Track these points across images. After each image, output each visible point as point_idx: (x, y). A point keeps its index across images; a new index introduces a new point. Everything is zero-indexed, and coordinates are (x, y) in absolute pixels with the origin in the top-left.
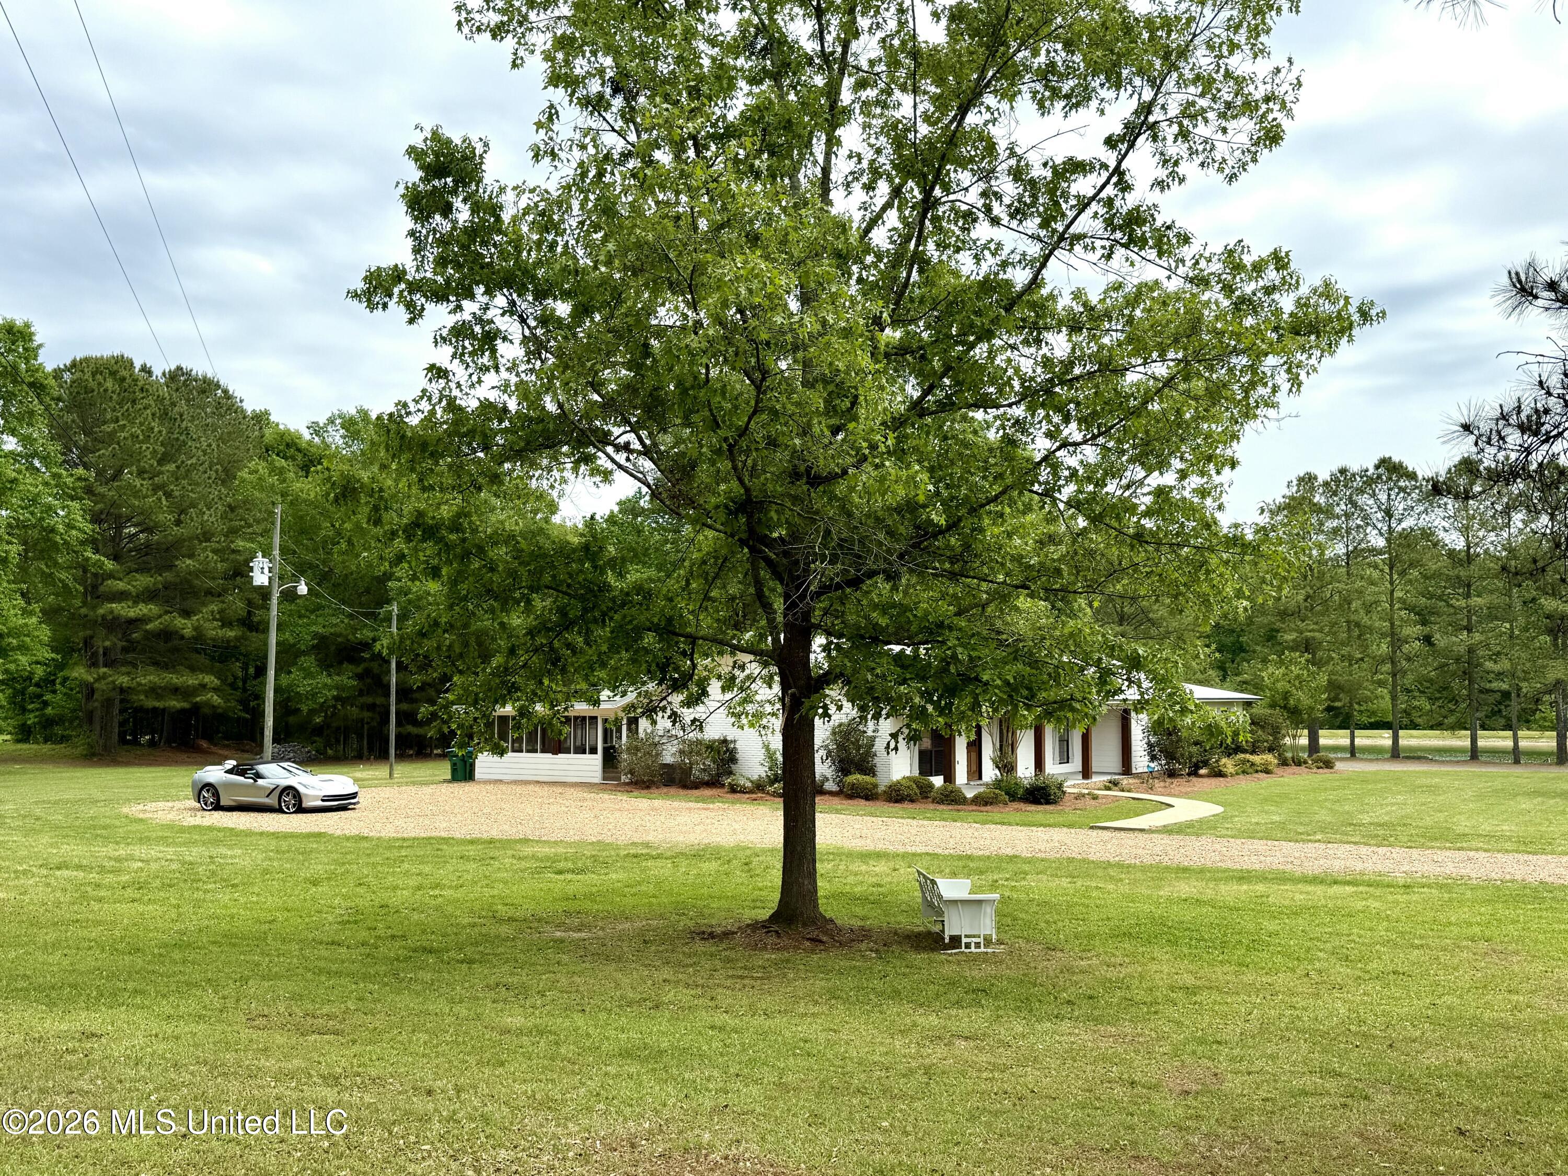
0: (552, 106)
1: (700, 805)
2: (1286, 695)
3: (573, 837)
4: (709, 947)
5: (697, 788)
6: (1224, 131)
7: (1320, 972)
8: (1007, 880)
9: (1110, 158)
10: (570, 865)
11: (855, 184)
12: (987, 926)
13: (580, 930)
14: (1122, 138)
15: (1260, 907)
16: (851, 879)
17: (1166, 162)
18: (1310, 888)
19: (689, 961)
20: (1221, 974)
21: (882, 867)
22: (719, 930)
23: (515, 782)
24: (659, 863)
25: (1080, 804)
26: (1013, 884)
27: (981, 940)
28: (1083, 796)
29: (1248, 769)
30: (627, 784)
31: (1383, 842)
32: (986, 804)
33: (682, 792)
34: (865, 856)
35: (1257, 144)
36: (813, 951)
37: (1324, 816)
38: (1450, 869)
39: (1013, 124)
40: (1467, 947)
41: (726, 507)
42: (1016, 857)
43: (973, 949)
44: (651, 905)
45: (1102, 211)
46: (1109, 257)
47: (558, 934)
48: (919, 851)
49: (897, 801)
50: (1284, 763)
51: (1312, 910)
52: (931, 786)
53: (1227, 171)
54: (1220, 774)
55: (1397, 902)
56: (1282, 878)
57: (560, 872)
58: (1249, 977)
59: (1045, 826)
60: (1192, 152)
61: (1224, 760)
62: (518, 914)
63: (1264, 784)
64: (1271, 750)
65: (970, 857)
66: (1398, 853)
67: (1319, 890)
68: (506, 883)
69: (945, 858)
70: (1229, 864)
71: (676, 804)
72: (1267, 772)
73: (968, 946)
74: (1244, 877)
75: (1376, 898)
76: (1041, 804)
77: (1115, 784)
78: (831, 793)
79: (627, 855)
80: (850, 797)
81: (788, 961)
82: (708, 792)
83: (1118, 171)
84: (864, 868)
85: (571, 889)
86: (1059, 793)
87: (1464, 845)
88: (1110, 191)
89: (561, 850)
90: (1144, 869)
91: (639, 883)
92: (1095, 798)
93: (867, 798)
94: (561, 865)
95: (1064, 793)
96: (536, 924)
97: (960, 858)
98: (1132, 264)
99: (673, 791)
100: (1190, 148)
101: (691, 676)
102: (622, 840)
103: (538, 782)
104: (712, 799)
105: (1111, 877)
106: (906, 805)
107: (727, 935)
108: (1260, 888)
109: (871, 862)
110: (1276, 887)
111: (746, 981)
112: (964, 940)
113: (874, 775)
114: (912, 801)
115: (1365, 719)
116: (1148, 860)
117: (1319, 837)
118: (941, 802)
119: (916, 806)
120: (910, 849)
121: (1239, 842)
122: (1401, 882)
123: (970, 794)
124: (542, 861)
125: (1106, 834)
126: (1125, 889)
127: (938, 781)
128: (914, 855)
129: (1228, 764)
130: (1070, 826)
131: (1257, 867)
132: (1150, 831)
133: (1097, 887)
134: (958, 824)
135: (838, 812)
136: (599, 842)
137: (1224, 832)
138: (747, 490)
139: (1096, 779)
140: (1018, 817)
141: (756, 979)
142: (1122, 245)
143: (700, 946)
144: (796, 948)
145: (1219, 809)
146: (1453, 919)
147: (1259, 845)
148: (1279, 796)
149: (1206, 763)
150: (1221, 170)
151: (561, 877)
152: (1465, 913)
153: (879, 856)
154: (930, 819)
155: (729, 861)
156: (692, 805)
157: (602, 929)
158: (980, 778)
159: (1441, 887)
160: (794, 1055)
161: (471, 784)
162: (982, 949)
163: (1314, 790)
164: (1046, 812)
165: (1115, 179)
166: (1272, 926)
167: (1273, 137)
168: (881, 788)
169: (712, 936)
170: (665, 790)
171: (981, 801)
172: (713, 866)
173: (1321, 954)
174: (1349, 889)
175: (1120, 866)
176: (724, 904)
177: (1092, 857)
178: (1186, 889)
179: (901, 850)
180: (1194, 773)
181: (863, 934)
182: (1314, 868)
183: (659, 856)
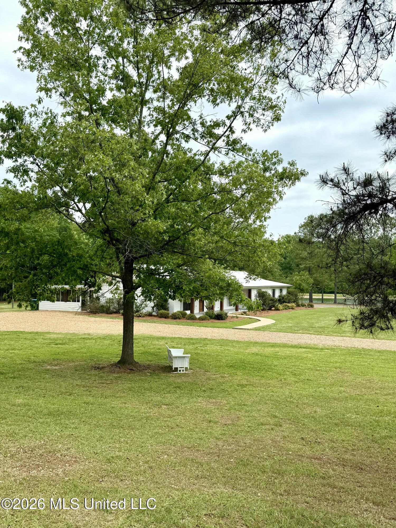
0: (40, 98)
1: (111, 320)
2: (300, 285)
3: (65, 331)
4: (97, 372)
5: (111, 314)
6: (264, 115)
7: (285, 379)
8: (201, 347)
9: (228, 123)
10: (61, 342)
11: (151, 124)
12: (186, 364)
13: (56, 366)
14: (232, 116)
15: (275, 356)
16: (152, 347)
17: (246, 124)
18: (292, 349)
19: (87, 377)
20: (255, 380)
21: (162, 343)
22: (101, 366)
23: (52, 311)
24: (91, 341)
25: (232, 320)
26: (202, 348)
27: (184, 369)
28: (234, 317)
29: (287, 308)
30: (89, 312)
31: (319, 333)
32: (203, 320)
33: (107, 315)
34: (159, 338)
35: (273, 120)
36: (130, 373)
37: (305, 324)
38: (337, 343)
39: (202, 107)
40: (333, 371)
41: (101, 231)
42: (206, 339)
43: (182, 372)
44: (83, 356)
45: (225, 139)
46: (227, 154)
47: (49, 367)
48: (176, 337)
49: (175, 319)
50: (298, 306)
51: (290, 357)
52: (186, 314)
53: (264, 128)
54: (278, 310)
55: (317, 355)
56: (285, 346)
57: (57, 344)
58: (262, 381)
59: (218, 328)
60: (254, 122)
61: (279, 305)
62: (37, 360)
63: (291, 313)
64: (294, 302)
65: (192, 339)
66: (323, 337)
67: (294, 350)
68: (37, 348)
69: (184, 339)
70: (271, 341)
71: (103, 319)
72: (293, 309)
73: (180, 371)
74: (273, 345)
75: (311, 353)
76: (219, 320)
77: (245, 313)
78: (154, 316)
79: (81, 338)
80: (161, 317)
81: (120, 377)
82: (114, 315)
83: (230, 127)
84: (157, 343)
85: (58, 350)
86: (226, 317)
87: (344, 335)
88: (227, 133)
89: (60, 336)
90: (244, 343)
91: (82, 348)
92: (237, 317)
93: (165, 318)
94: (58, 342)
95: (227, 316)
96: (42, 364)
97: (188, 339)
98: (235, 157)
99: (103, 315)
100: (253, 120)
101: (95, 284)
102: (82, 332)
103: (60, 311)
104: (115, 318)
105: (233, 346)
106: (178, 320)
107: (103, 368)
108: (277, 349)
109: (160, 341)
110: (282, 349)
111: (104, 385)
112: (179, 369)
113: (168, 310)
114: (180, 319)
115: (329, 291)
116: (247, 340)
117: (300, 332)
118: (189, 319)
119: (180, 320)
120: (174, 336)
121: (276, 333)
122: (321, 347)
123: (198, 316)
124: (52, 340)
125: (237, 330)
126: (236, 350)
127: (188, 312)
128: (174, 338)
129: (280, 306)
130: (226, 328)
131: (279, 342)
132: (251, 329)
133: (228, 349)
134: (192, 327)
135: (155, 322)
136: (73, 333)
137: (273, 330)
138: (108, 226)
139: (239, 311)
140: (211, 324)
141: (107, 384)
142: (231, 150)
143: (93, 372)
144: (125, 372)
145: (274, 321)
146: (332, 361)
147: (281, 334)
148: (294, 317)
149: (274, 306)
150: (262, 128)
151: (57, 346)
152: (336, 359)
153: (163, 338)
154: (183, 325)
155: (114, 340)
156: (108, 320)
157: (64, 365)
158: (203, 311)
159: (332, 349)
160: (107, 413)
161: (37, 311)
162: (184, 372)
163: (305, 315)
164: (221, 323)
165: (229, 129)
166: (275, 363)
167: (277, 118)
168: (170, 315)
169: (98, 368)
170: (101, 314)
171: (201, 319)
172: (108, 342)
173: (287, 373)
174: (304, 350)
175: (238, 342)
176: (107, 356)
177: (230, 339)
178: (254, 350)
179: (171, 336)
180: (270, 309)
181: (148, 367)
182: (295, 342)
183: (92, 339)
